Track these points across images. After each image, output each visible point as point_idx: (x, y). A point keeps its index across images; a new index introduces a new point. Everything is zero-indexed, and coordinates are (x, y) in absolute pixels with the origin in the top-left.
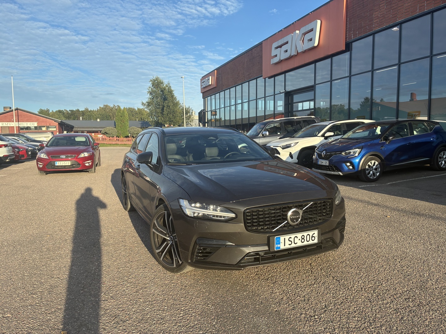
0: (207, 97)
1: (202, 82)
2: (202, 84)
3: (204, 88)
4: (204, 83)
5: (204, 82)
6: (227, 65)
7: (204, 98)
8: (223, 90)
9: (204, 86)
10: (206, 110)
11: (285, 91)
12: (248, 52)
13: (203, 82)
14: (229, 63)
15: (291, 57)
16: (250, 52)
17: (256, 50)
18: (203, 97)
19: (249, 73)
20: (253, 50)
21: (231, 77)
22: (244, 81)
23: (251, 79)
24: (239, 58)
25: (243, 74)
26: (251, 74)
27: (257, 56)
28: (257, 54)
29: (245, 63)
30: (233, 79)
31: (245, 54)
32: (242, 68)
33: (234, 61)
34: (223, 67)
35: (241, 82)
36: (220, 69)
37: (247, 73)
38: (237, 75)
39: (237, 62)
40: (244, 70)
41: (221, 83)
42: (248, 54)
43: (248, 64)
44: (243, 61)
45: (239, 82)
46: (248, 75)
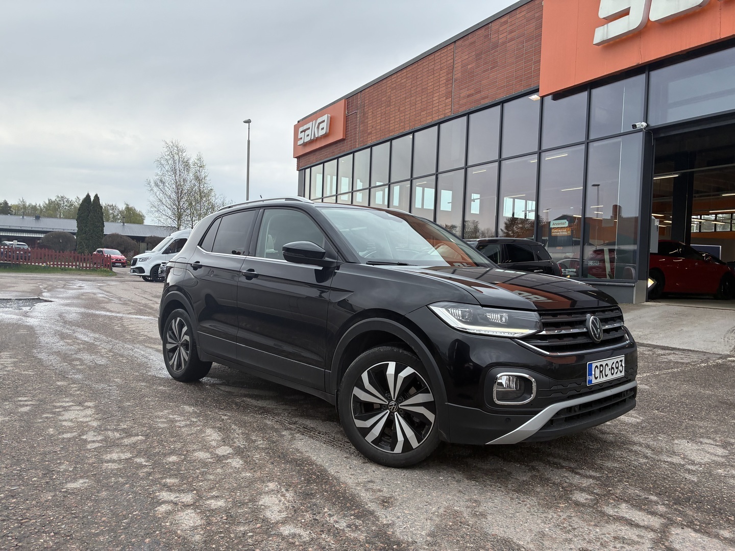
0: (311, 167)
1: (301, 129)
2: (301, 135)
3: (305, 144)
4: (308, 132)
5: (309, 128)
7: (301, 169)
8: (369, 144)
9: (307, 139)
12: (469, 35)
14: (393, 77)
16: (482, 32)
17: (506, 22)
18: (297, 168)
19: (472, 91)
20: (494, 26)
21: (399, 110)
22: (449, 114)
23: (480, 106)
24: (432, 57)
25: (449, 95)
26: (480, 92)
27: (512, 40)
28: (511, 32)
29: (455, 66)
30: (407, 113)
31: (458, 43)
32: (445, 81)
33: (414, 66)
34: (370, 89)
35: (436, 119)
36: (359, 94)
37: (464, 93)
38: (423, 100)
39: (425, 67)
40: (449, 86)
41: (361, 129)
42: (471, 39)
43: (469, 67)
44: (449, 62)
45: (429, 121)
46: (469, 96)
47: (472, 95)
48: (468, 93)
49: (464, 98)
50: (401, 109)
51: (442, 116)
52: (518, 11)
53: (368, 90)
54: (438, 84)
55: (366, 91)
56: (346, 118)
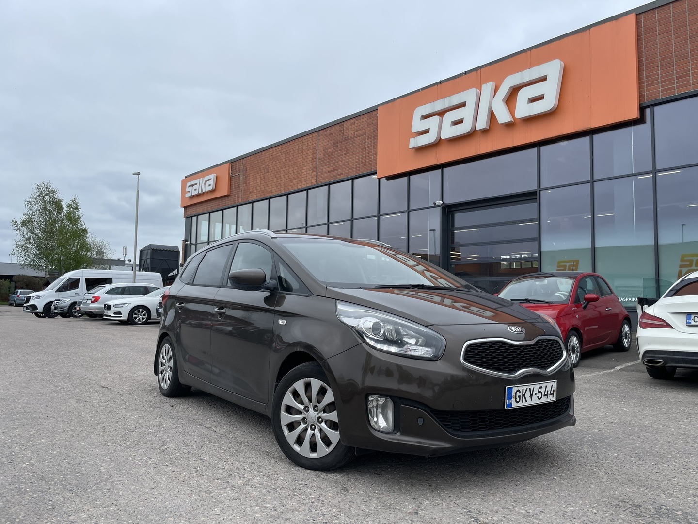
0: (197, 216)
1: (189, 184)
3: (192, 197)
4: (195, 187)
5: (196, 184)
6: (263, 153)
7: (188, 218)
8: (251, 200)
9: (195, 193)
10: (193, 241)
11: (443, 203)
12: (328, 129)
13: (189, 186)
14: (270, 150)
15: (471, 135)
16: (337, 127)
17: (354, 124)
18: (184, 216)
19: (331, 169)
20: (346, 124)
21: (275, 177)
22: (315, 183)
23: (337, 180)
24: (301, 139)
25: (314, 169)
26: (337, 170)
27: (358, 136)
28: (357, 131)
29: (319, 149)
30: (282, 179)
31: (320, 132)
32: (311, 159)
33: (287, 144)
34: (251, 157)
35: (305, 186)
36: (242, 160)
37: (326, 169)
38: (295, 171)
39: (296, 146)
40: (315, 163)
41: (244, 188)
42: (329, 131)
43: (329, 151)
44: (314, 145)
45: (300, 187)
46: (329, 172)
47: (331, 171)
48: (328, 169)
49: (326, 173)
50: (277, 176)
51: (309, 185)
52: (362, 117)
53: (249, 158)
54: (306, 160)
55: (248, 158)
56: (231, 179)
